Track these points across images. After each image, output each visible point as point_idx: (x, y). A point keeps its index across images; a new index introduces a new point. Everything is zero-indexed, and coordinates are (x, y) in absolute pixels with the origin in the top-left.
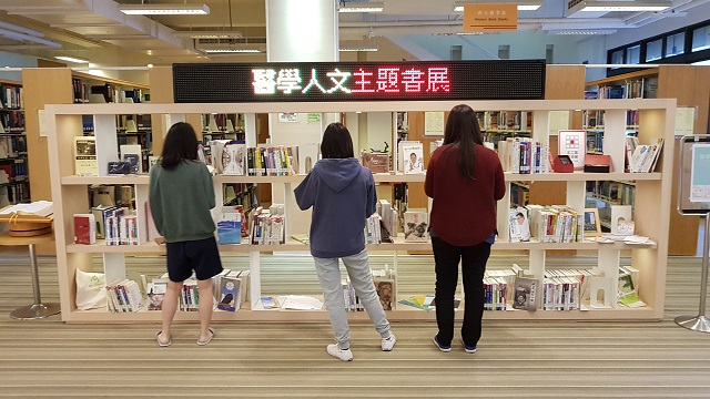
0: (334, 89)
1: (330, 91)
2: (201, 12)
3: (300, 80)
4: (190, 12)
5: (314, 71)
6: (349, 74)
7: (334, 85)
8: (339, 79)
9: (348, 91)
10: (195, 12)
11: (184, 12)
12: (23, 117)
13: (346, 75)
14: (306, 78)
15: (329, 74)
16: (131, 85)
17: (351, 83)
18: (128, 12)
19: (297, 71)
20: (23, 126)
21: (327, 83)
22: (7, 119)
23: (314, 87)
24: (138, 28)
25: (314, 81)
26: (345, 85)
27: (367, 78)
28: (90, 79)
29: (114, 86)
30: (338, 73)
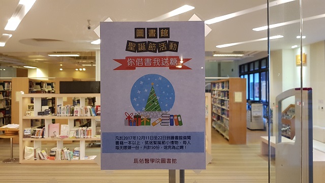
2: (77, 56)
11: (71, 55)
12: (11, 93)
18: (51, 56)
20: (10, 96)
22: (5, 94)
29: (44, 82)
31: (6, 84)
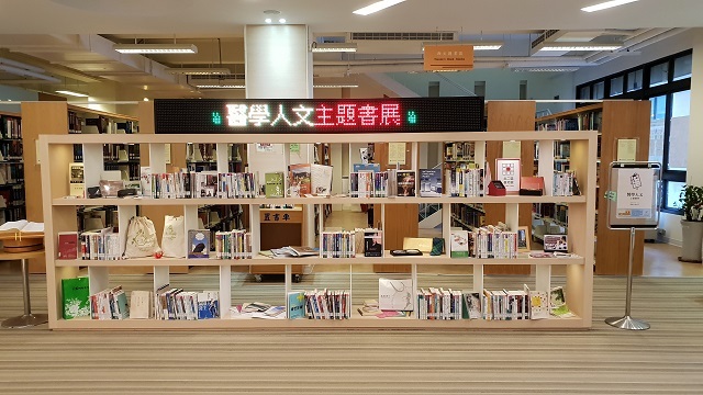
0: (299, 123)
1: (295, 125)
2: (189, 51)
3: (268, 114)
4: (179, 51)
5: (281, 107)
6: (312, 110)
7: (298, 119)
8: (303, 113)
9: (312, 125)
10: (184, 51)
11: (175, 51)
12: (21, 146)
13: (309, 110)
14: (274, 112)
15: (294, 110)
16: (123, 118)
17: (314, 117)
18: (122, 51)
19: (266, 106)
20: (21, 154)
21: (293, 117)
22: (7, 148)
23: (282, 120)
24: (133, 65)
25: (281, 115)
26: (308, 119)
27: (327, 113)
28: (85, 112)
29: (107, 119)
30: (302, 108)
31: (9, 122)
